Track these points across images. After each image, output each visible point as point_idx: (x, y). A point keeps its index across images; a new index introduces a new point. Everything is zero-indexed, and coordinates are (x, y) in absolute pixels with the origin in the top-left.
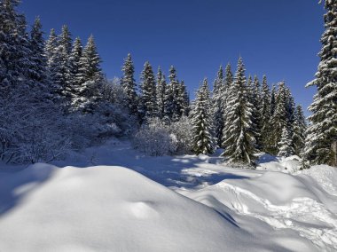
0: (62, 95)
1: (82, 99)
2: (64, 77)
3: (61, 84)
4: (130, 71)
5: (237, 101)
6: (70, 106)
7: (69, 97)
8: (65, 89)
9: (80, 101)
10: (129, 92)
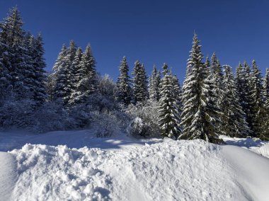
0: (64, 90)
1: (78, 93)
2: (66, 77)
3: (64, 83)
4: (126, 70)
5: (193, 79)
6: (69, 99)
7: (69, 92)
8: (66, 86)
9: (77, 95)
10: (124, 87)
